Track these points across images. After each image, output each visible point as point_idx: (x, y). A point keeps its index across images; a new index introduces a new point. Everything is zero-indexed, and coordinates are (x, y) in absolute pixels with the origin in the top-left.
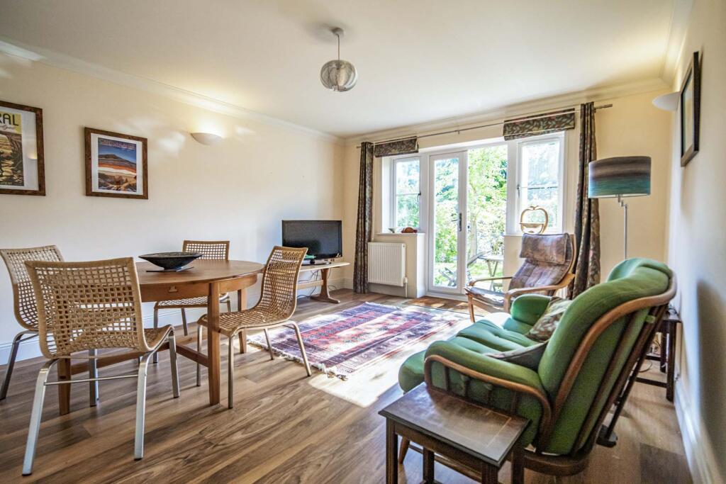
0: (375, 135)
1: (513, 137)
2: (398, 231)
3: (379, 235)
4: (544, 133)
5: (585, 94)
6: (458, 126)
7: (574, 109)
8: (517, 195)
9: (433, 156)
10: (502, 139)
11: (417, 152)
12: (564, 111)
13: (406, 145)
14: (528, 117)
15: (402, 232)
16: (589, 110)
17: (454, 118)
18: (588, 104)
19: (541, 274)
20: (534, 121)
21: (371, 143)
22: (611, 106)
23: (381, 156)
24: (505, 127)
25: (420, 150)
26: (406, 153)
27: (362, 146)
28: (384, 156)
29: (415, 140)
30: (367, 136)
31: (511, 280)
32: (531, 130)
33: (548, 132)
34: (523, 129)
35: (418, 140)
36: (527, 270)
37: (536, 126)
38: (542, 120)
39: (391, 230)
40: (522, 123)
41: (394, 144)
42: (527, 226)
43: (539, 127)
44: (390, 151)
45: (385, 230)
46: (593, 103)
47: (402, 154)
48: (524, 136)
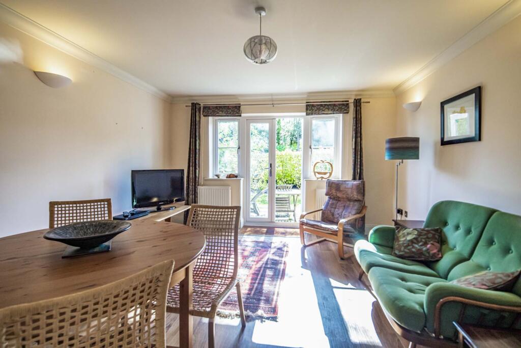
0: (204, 98)
1: (312, 114)
2: (223, 176)
3: (206, 180)
4: (331, 113)
5: (354, 93)
6: (273, 101)
7: (348, 101)
8: (310, 153)
9: (251, 120)
10: (304, 114)
11: (240, 116)
12: (343, 101)
13: (231, 109)
14: (321, 102)
15: (227, 177)
16: (358, 103)
17: (272, 95)
18: (358, 99)
19: (344, 206)
20: (325, 105)
21: (200, 105)
22: (369, 102)
23: (209, 116)
24: (307, 106)
25: (242, 115)
26: (230, 116)
27: (192, 106)
28: (211, 116)
29: (240, 107)
30: (196, 98)
31: (321, 212)
32: (324, 111)
33: (334, 113)
34: (319, 109)
35: (242, 107)
36: (332, 204)
37: (327, 108)
38: (330, 105)
39: (217, 176)
40: (318, 105)
41: (220, 107)
42: (319, 173)
43: (329, 109)
44: (218, 113)
45: (211, 176)
46: (360, 99)
47: (228, 116)
48: (319, 114)
